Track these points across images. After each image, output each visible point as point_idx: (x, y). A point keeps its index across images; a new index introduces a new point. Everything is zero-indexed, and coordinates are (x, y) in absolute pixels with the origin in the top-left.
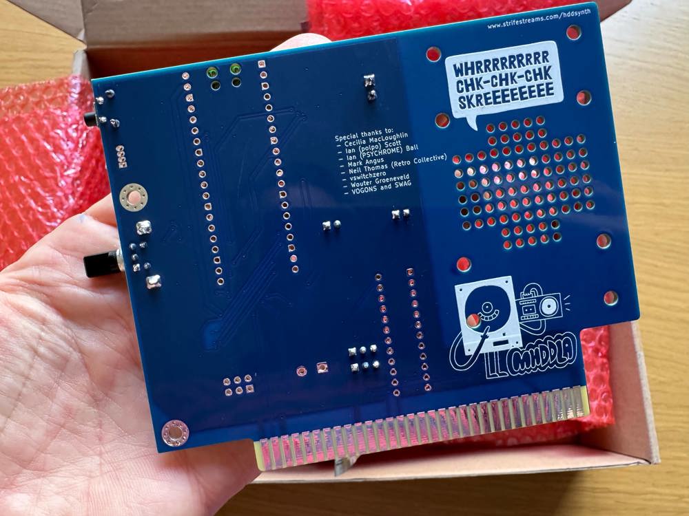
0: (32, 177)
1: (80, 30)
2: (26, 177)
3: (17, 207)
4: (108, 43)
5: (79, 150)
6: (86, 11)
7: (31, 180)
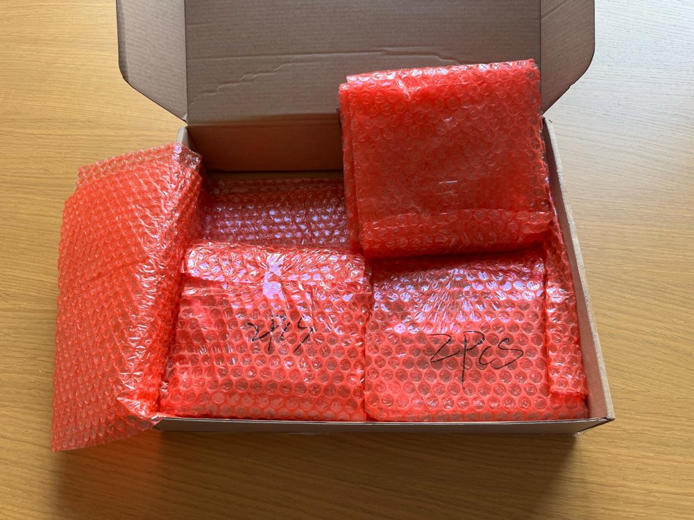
0: (144, 205)
1: (185, 113)
2: (141, 206)
3: (132, 225)
4: (203, 122)
5: (179, 190)
6: (189, 101)
7: (143, 207)
